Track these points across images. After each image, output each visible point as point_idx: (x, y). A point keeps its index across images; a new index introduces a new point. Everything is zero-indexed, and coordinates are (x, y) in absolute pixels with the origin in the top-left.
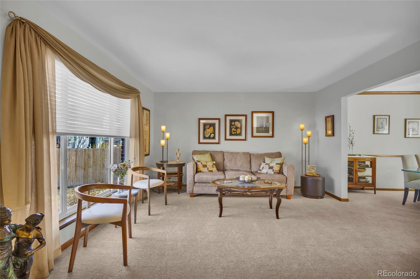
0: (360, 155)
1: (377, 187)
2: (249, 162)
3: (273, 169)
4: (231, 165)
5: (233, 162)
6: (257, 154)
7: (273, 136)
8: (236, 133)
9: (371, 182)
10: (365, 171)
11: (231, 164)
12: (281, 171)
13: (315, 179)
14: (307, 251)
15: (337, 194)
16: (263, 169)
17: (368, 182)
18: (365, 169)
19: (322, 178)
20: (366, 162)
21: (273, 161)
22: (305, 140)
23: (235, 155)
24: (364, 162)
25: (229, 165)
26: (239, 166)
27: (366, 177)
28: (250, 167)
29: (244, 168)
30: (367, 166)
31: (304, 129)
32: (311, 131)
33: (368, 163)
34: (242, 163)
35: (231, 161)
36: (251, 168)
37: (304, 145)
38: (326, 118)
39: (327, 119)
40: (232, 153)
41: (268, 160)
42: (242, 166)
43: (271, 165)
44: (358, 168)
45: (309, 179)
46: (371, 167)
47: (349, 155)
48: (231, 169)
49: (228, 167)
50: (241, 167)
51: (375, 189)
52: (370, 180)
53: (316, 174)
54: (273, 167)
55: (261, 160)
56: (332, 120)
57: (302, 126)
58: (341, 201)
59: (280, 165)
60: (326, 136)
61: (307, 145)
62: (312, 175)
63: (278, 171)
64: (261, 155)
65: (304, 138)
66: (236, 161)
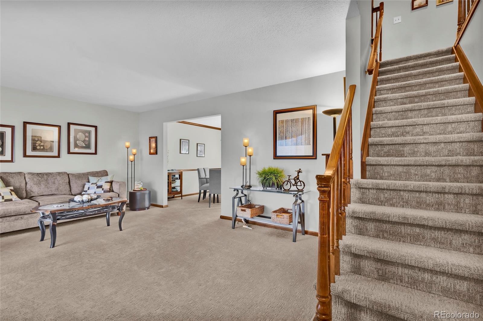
0: (173, 170)
1: (183, 194)
2: (68, 183)
3: (103, 188)
4: (39, 190)
5: (42, 185)
6: (77, 174)
7: (96, 153)
8: (44, 148)
9: (179, 191)
10: (175, 183)
11: (40, 188)
12: (111, 189)
13: (143, 192)
14: (158, 240)
15: (159, 203)
16: (88, 189)
17: (177, 191)
18: (175, 181)
19: (148, 191)
20: (176, 175)
21: (100, 180)
22: (131, 157)
23: (45, 176)
24: (174, 176)
25: (37, 190)
26: (54, 189)
27: (176, 187)
28: (69, 190)
29: (61, 191)
30: (177, 179)
31: (129, 147)
32: (136, 150)
33: (177, 176)
34: (58, 185)
35: (40, 184)
36: (71, 191)
37: (130, 163)
38: (150, 138)
39: (151, 140)
40: (40, 174)
41: (93, 179)
42: (57, 189)
43: (99, 184)
44: (172, 181)
45: (138, 194)
46: (179, 179)
47: (168, 170)
48: (41, 195)
49: (35, 192)
50: (57, 191)
51: (182, 196)
52: (178, 189)
53: (143, 189)
54: (102, 186)
55: (85, 181)
56: (155, 140)
57: (128, 144)
58: (163, 207)
59: (110, 183)
60: (150, 154)
61: (133, 162)
62: (139, 189)
63: (108, 189)
64: (83, 174)
65: (130, 156)
66: (48, 183)
